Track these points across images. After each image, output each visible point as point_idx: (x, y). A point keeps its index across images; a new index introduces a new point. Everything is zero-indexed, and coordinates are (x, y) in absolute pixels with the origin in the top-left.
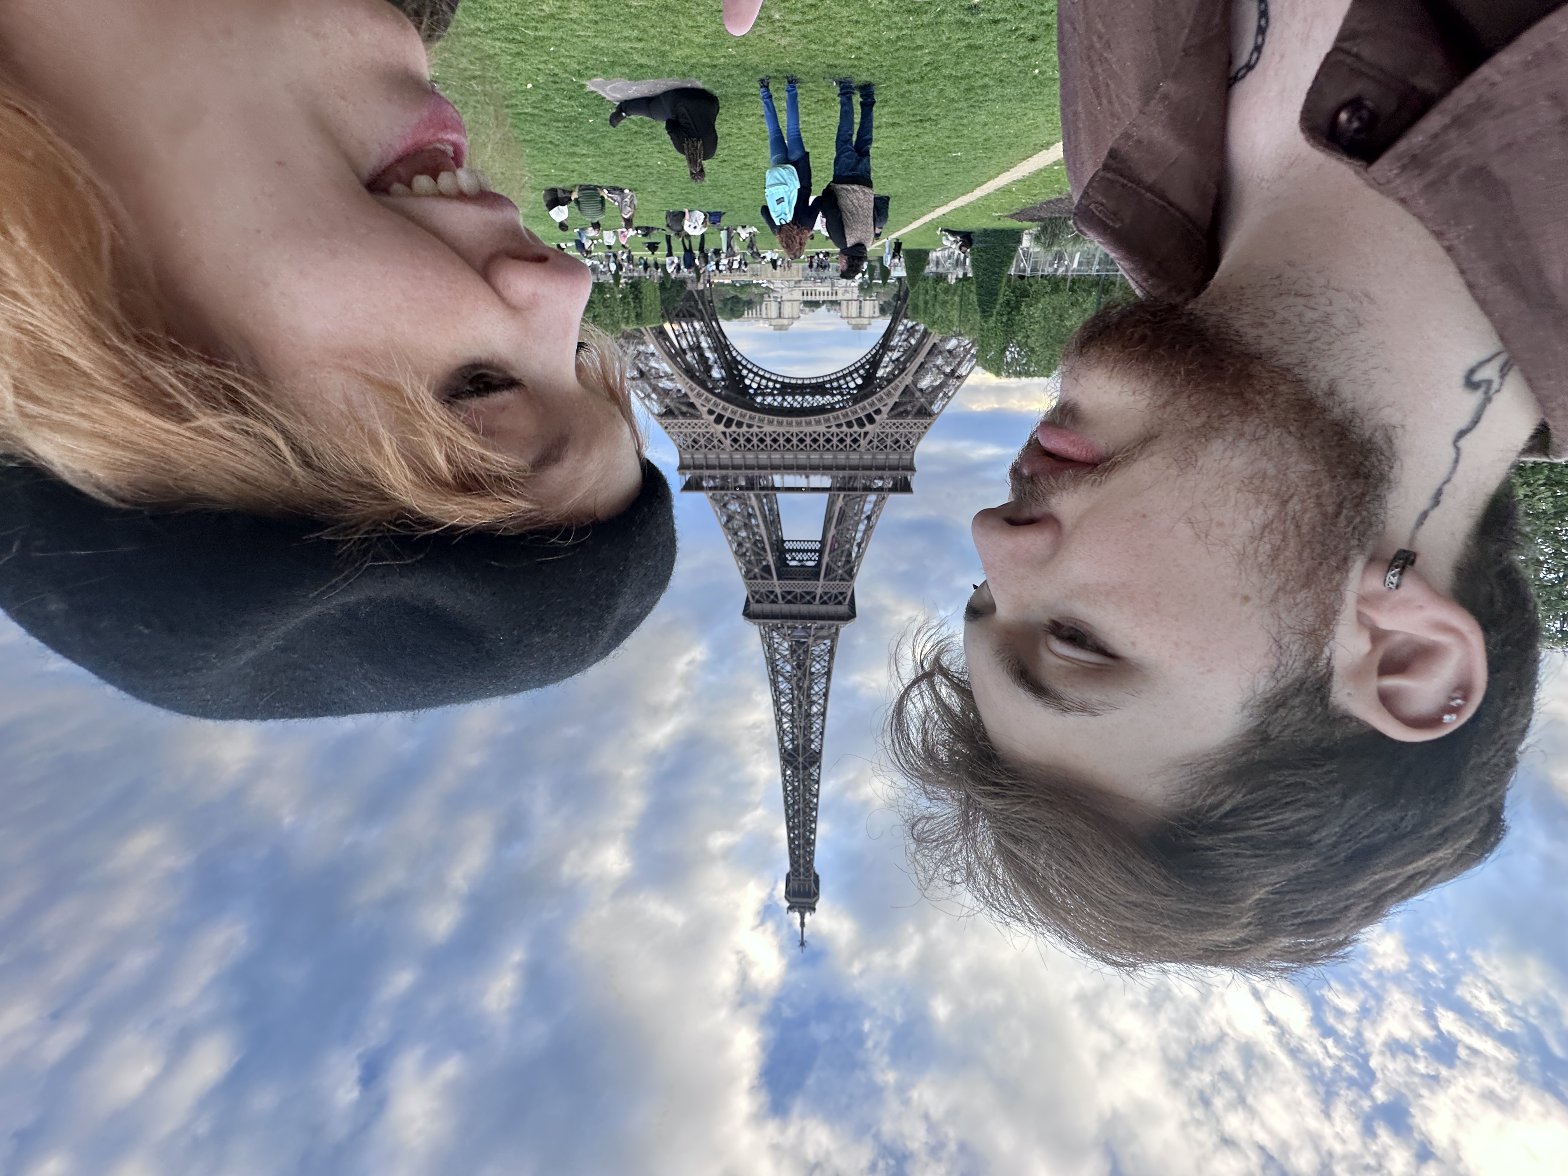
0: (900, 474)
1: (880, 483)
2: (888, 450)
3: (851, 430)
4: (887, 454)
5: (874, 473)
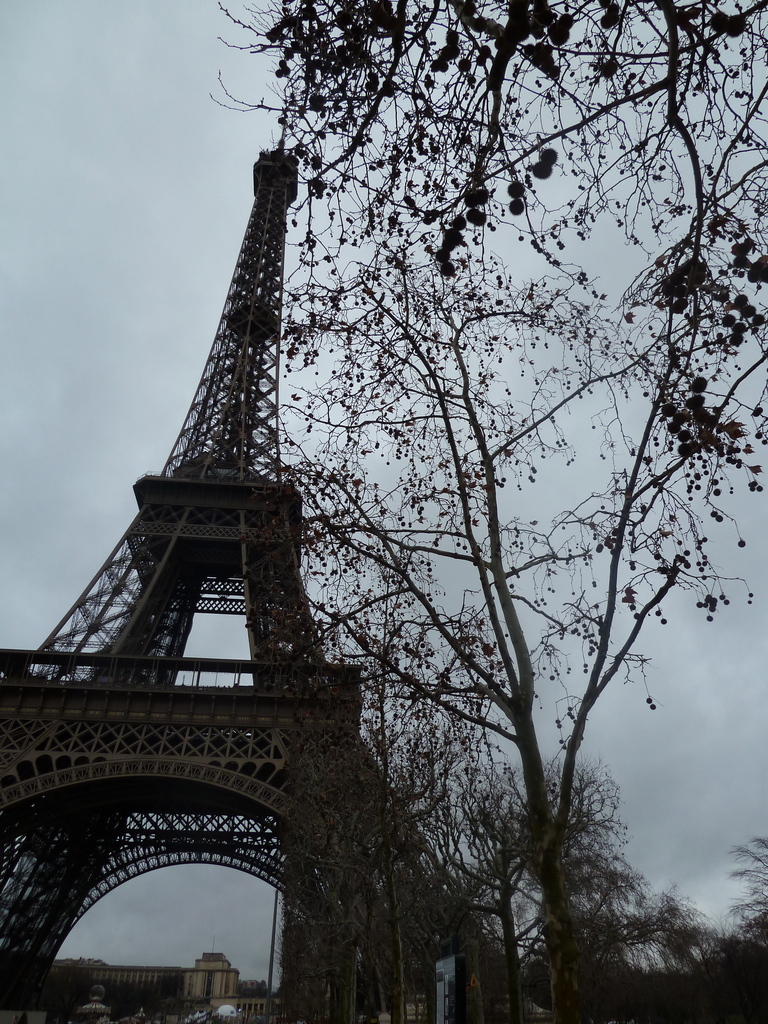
2: (14, 720)
4: (17, 714)
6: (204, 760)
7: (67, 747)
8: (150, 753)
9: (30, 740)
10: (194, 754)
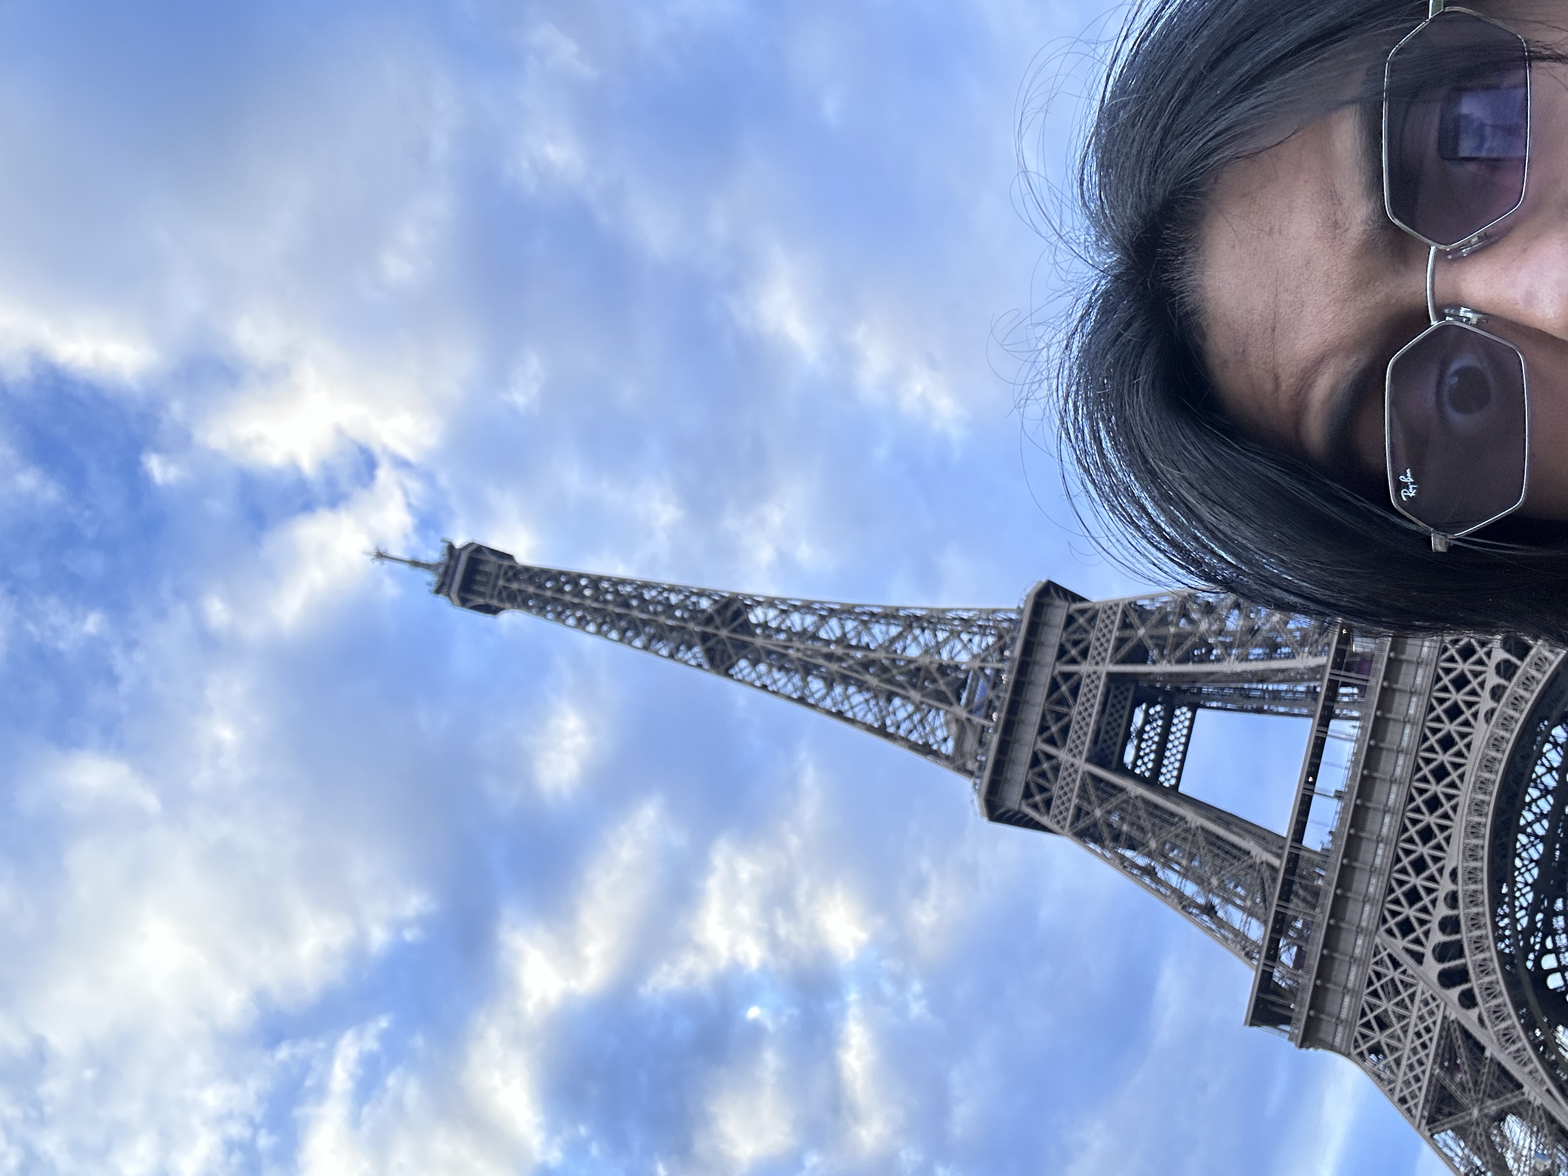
0: (1301, 1009)
1: (1287, 957)
2: (1365, 998)
3: (1434, 925)
4: (1356, 994)
5: (1315, 950)
6: (1481, 733)
7: (1422, 922)
8: (1454, 808)
9: (1404, 972)
10: (1468, 746)
